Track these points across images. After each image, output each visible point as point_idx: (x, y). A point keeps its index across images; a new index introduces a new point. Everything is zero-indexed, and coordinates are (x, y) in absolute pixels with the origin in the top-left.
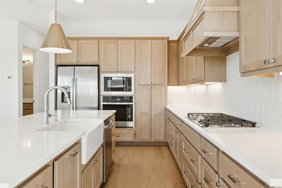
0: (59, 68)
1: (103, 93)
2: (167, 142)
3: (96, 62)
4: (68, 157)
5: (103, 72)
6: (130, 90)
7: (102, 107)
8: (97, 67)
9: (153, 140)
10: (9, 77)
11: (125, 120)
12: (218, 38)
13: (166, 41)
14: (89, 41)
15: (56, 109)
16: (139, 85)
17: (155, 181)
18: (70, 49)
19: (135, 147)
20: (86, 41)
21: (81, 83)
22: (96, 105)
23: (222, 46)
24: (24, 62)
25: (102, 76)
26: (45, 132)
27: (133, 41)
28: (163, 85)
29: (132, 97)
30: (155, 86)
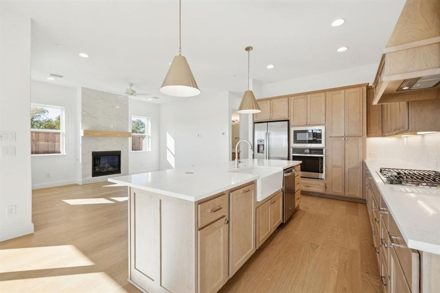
0: (255, 124)
1: (293, 145)
2: (365, 200)
3: (286, 117)
4: (242, 192)
5: (292, 126)
6: (320, 142)
7: (291, 158)
8: (287, 122)
9: (347, 195)
10: (223, 134)
11: (318, 172)
12: (419, 78)
13: (365, 88)
14: (280, 100)
15: (253, 158)
16: (330, 137)
17: (338, 234)
18: (259, 109)
19: (325, 199)
20: (277, 100)
21: (273, 136)
22: (286, 156)
23: (435, 86)
24: (233, 122)
25: (292, 129)
26: (236, 173)
27: (323, 94)
28: (361, 137)
29: (322, 149)
30: (350, 138)
